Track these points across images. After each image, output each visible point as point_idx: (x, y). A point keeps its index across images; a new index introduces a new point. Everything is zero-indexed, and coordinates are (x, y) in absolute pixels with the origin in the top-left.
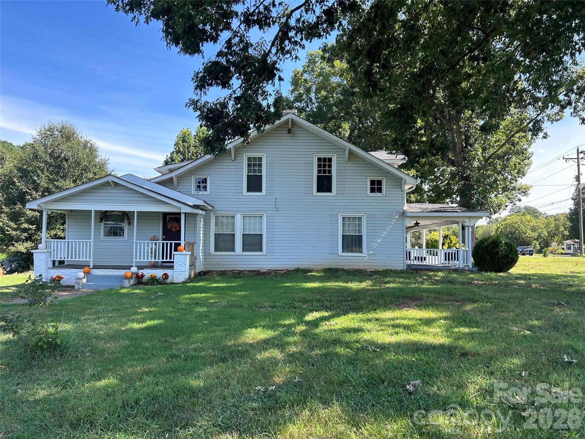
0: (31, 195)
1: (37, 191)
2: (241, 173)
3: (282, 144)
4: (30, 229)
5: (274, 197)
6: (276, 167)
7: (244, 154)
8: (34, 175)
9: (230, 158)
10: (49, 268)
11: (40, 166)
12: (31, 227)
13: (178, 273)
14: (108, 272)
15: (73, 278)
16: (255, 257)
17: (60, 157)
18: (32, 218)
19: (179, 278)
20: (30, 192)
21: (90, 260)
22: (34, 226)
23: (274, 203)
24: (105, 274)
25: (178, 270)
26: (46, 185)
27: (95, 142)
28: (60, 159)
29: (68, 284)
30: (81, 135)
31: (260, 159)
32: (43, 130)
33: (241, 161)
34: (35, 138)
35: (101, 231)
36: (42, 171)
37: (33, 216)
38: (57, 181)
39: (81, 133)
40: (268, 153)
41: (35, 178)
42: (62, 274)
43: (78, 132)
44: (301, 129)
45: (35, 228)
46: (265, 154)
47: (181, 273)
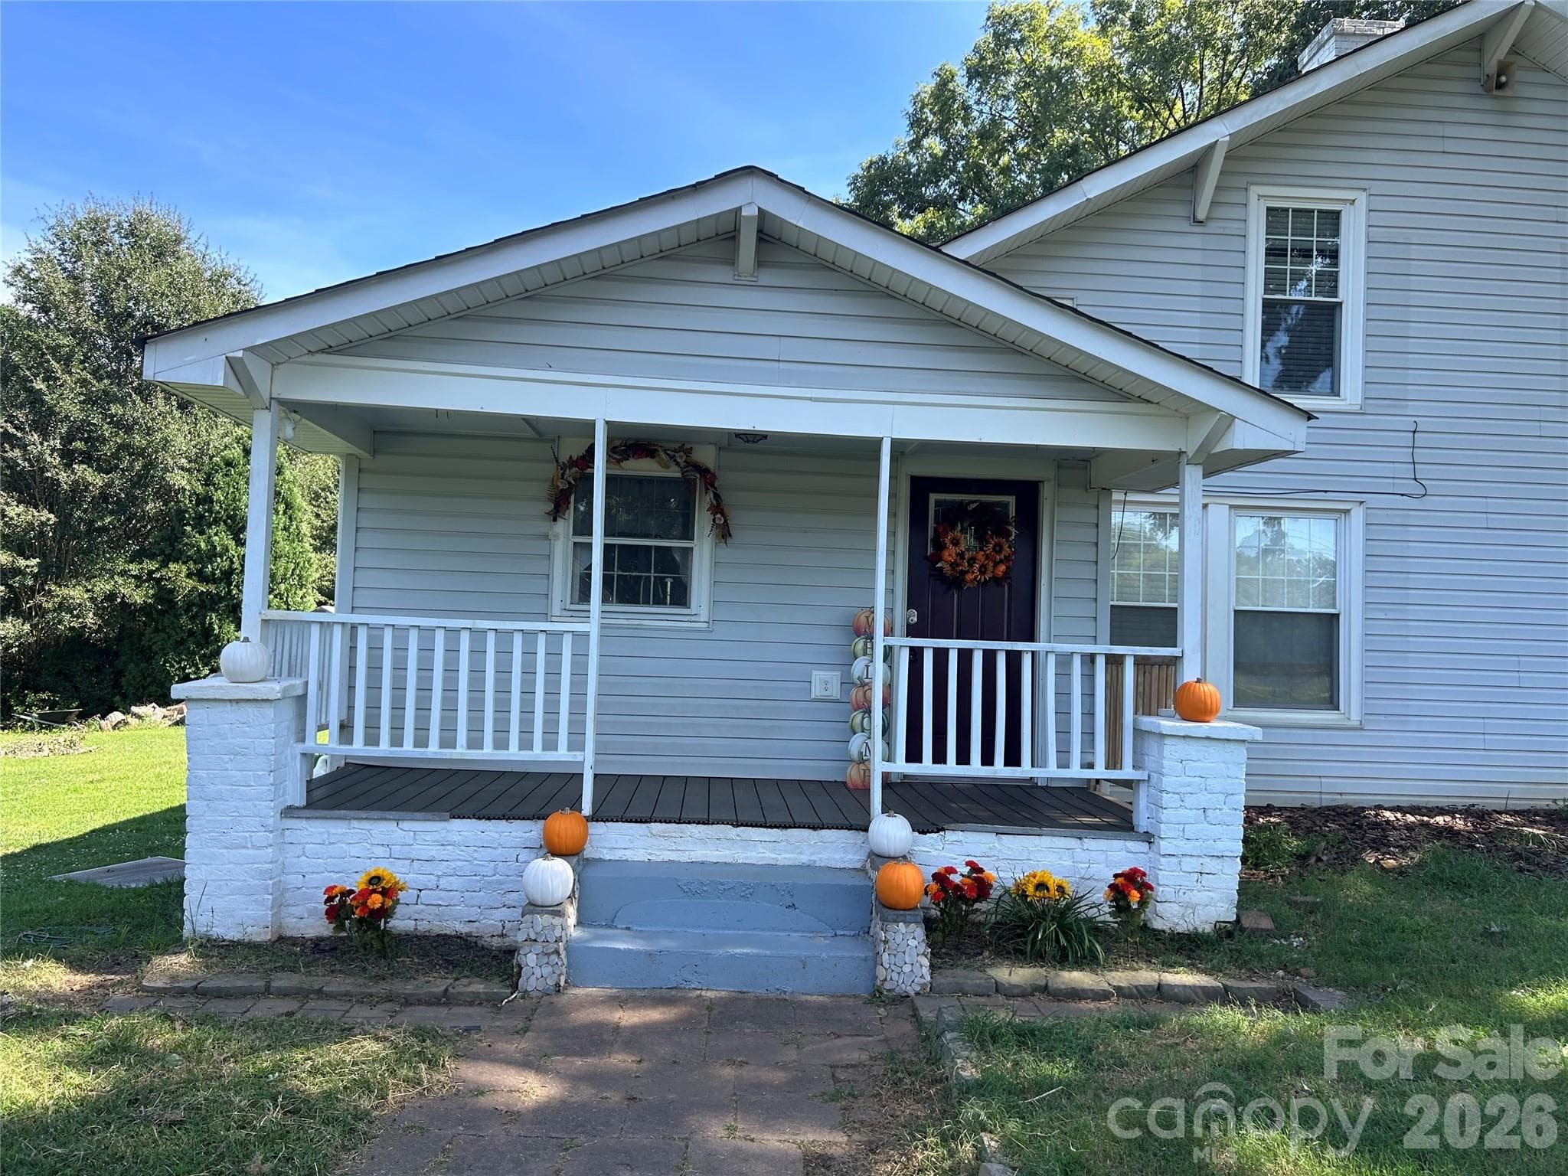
0: (24, 447)
1: (45, 435)
2: (1234, 291)
3: (1450, 146)
4: (17, 571)
5: (1408, 424)
6: (1415, 267)
7: (1255, 191)
8: (36, 376)
9: (1183, 210)
10: (289, 812)
11: (58, 346)
12: (22, 562)
13: (1189, 864)
14: (704, 841)
15: (455, 882)
16: (1306, 736)
17: (131, 315)
18: (26, 531)
19: (1197, 897)
20: (19, 435)
21: (578, 756)
22: (34, 561)
23: (1404, 455)
24: (684, 858)
25: (1187, 847)
26: (76, 413)
27: (251, 275)
28: (132, 323)
29: (423, 927)
30: (203, 249)
31: (1332, 220)
32: (67, 222)
33: (1235, 227)
34: (41, 251)
35: (550, 567)
36: (67, 361)
37: (31, 524)
38: (122, 402)
39: (203, 240)
40: (1377, 188)
41: (39, 385)
42: (380, 851)
43: (193, 236)
44: (1541, 77)
45: (36, 570)
46: (1362, 198)
47: (1211, 865)
